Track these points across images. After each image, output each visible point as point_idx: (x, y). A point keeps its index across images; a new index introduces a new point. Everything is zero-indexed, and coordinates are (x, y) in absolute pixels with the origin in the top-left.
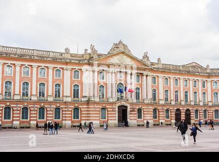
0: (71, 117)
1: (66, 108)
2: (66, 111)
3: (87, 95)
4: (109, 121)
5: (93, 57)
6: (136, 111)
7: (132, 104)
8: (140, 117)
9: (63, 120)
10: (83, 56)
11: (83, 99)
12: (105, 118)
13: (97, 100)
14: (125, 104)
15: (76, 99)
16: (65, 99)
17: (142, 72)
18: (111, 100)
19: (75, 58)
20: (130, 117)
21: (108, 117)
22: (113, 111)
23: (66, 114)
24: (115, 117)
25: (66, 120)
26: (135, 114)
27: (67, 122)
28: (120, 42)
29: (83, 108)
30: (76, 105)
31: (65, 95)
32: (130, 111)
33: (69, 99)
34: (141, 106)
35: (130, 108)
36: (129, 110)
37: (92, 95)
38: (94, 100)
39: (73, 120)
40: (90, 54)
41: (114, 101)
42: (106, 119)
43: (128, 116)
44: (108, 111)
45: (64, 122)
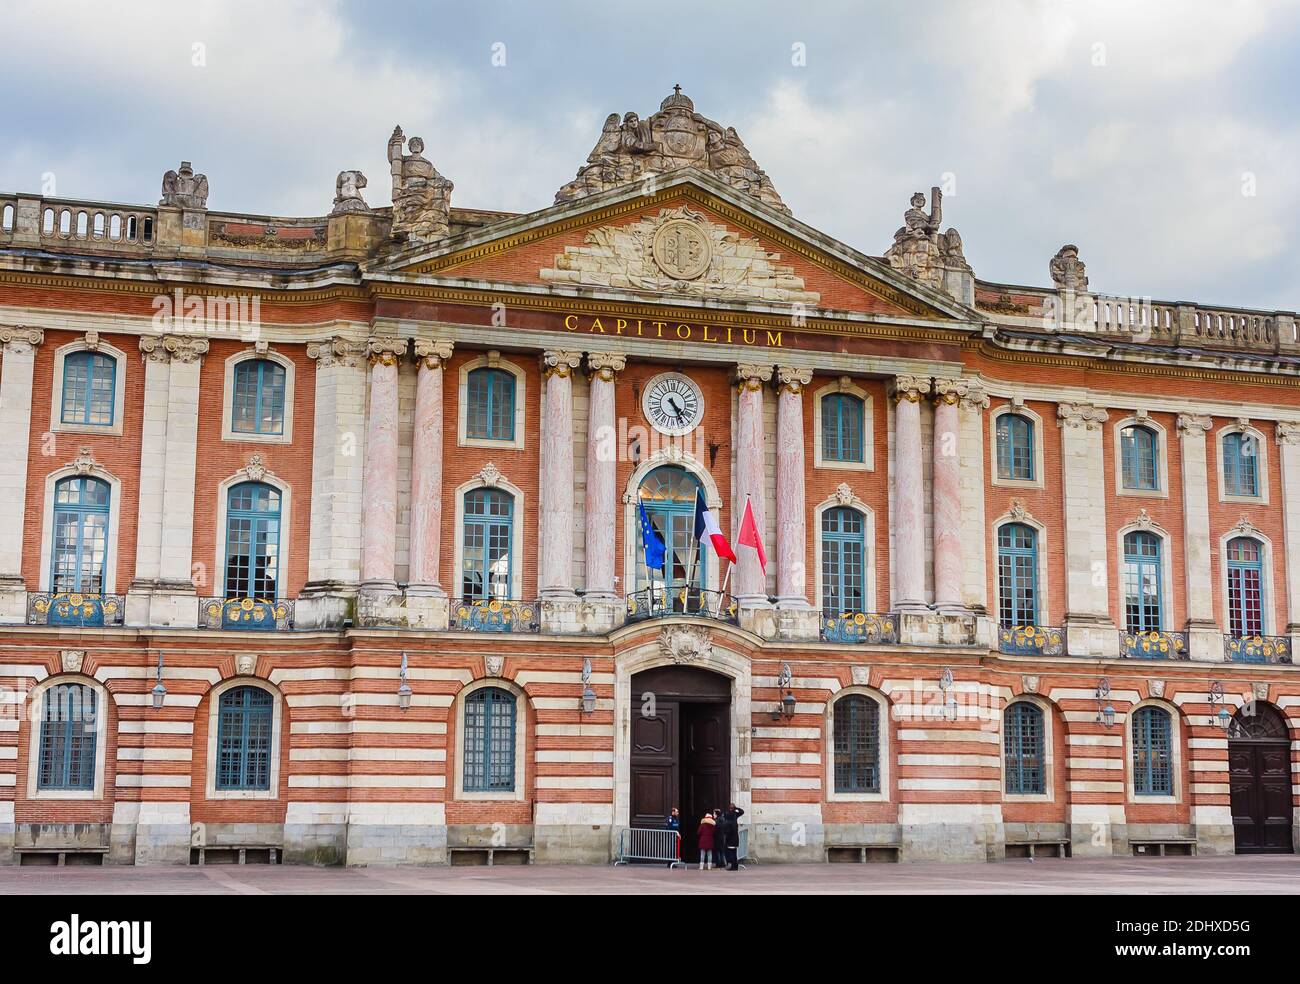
0: (196, 769)
1: (143, 686)
2: (142, 714)
3: (346, 575)
4: (545, 813)
5: (400, 239)
6: (814, 721)
7: (772, 655)
8: (857, 771)
9: (114, 794)
10: (319, 231)
11: (306, 612)
12: (510, 786)
13: (429, 612)
14: (706, 655)
15: (250, 607)
16: (141, 612)
17: (879, 365)
18: (564, 621)
19: (250, 252)
20: (758, 771)
21: (534, 769)
22: (581, 716)
23: (142, 741)
24: (607, 770)
25: (139, 795)
26: (802, 746)
27: (150, 814)
28: (677, 106)
29: (304, 688)
30: (246, 662)
31: (141, 572)
32: (761, 720)
33: (182, 613)
34: (862, 675)
35: (757, 695)
36: (742, 708)
37: (381, 570)
38: (393, 612)
39: (211, 792)
40: (383, 217)
41: (599, 621)
42: (519, 794)
43: (741, 763)
44: (534, 718)
45: (123, 813)
